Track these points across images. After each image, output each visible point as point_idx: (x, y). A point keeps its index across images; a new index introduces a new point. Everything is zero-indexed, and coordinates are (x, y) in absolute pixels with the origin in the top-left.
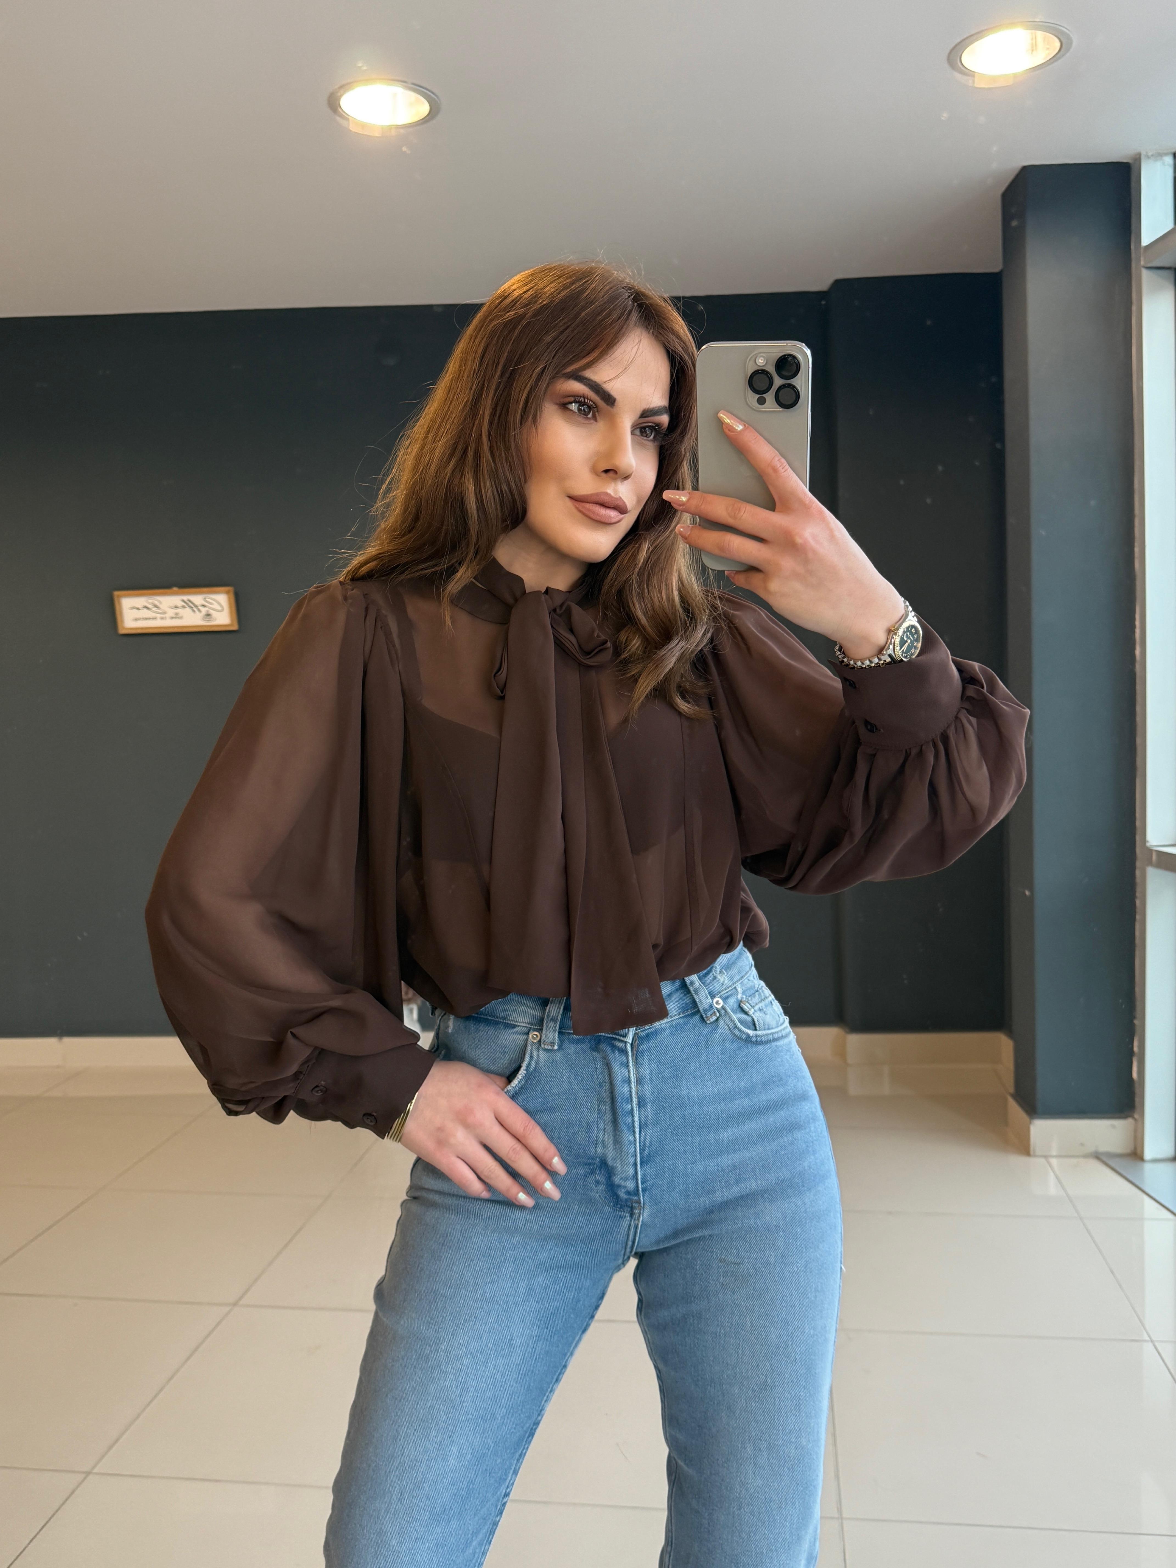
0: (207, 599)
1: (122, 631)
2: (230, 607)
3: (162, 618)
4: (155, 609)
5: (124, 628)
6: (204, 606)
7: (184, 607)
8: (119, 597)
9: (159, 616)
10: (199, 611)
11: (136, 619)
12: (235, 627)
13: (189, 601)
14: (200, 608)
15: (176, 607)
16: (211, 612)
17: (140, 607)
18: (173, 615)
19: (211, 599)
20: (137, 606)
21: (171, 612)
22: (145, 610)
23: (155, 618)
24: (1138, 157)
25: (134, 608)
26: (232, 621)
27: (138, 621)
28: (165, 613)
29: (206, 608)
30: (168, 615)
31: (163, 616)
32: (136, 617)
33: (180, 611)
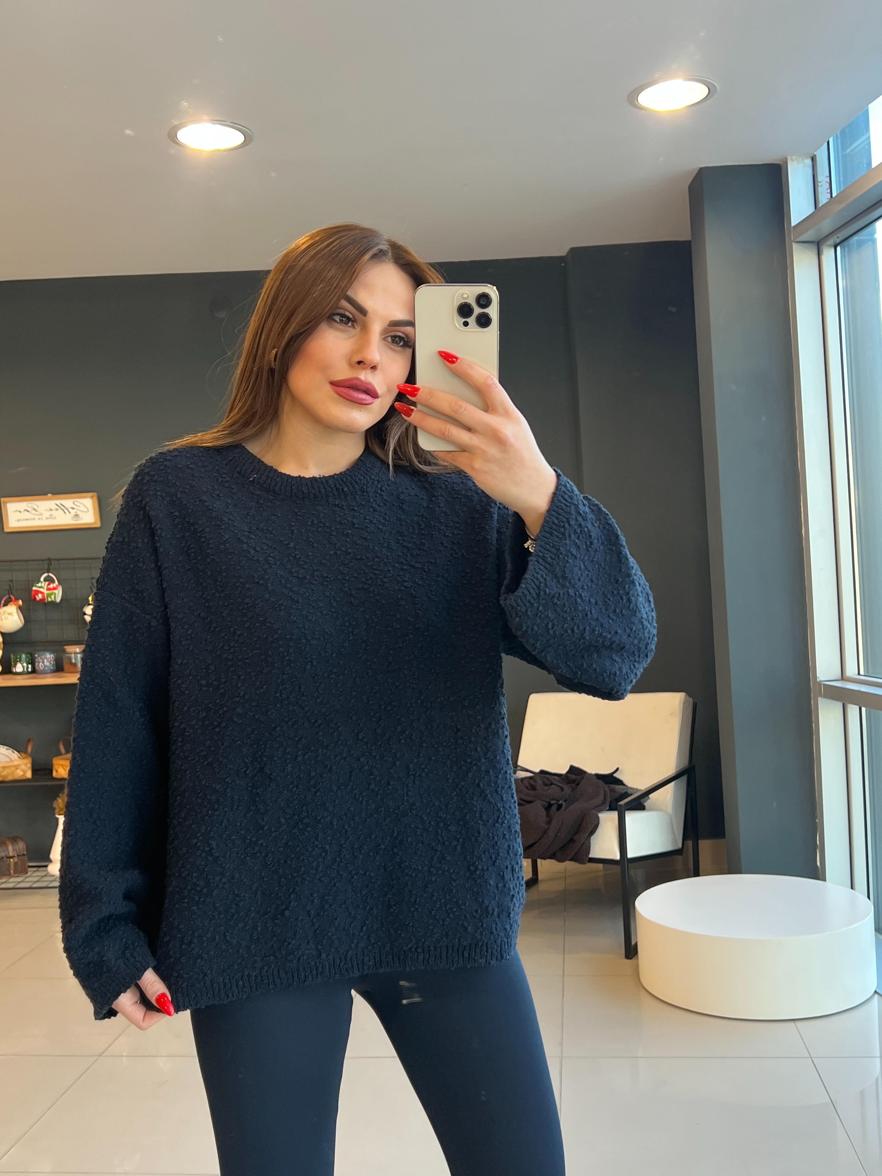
0: (75, 503)
1: (6, 530)
2: (94, 510)
3: (39, 519)
4: (33, 512)
5: (9, 527)
6: (73, 508)
7: (57, 509)
8: (5, 503)
9: (37, 517)
10: (70, 513)
11: (18, 521)
12: (98, 525)
13: (61, 504)
14: (71, 510)
15: (51, 510)
16: (79, 513)
17: (22, 510)
18: (49, 516)
19: (80, 503)
20: (19, 509)
21: (47, 514)
22: (26, 512)
23: (34, 519)
24: (785, 160)
25: (16, 511)
26: (96, 520)
27: (20, 522)
28: (42, 514)
29: (75, 511)
30: (44, 517)
31: (40, 517)
32: (19, 518)
33: (53, 512)
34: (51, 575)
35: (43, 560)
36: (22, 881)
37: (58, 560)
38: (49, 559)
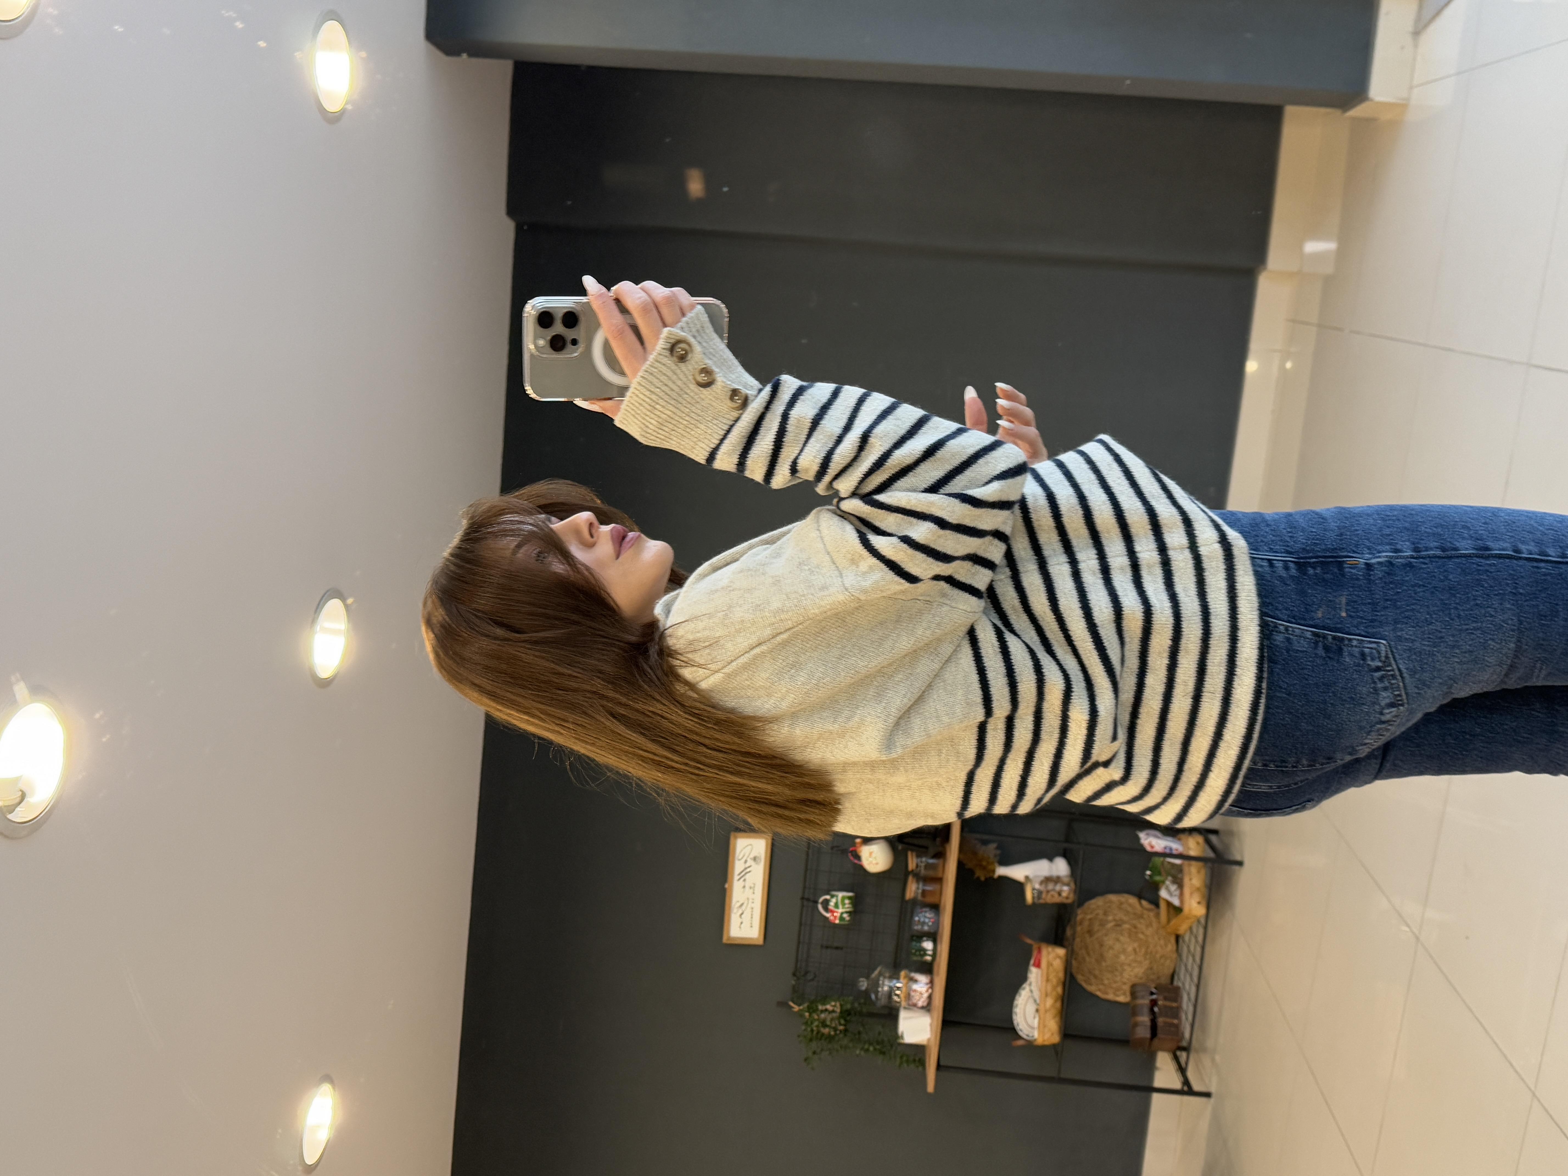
0: (740, 857)
1: (761, 942)
2: (750, 838)
3: (753, 902)
4: (744, 907)
5: (757, 939)
6: (746, 862)
7: (745, 880)
8: (729, 938)
9: (750, 905)
10: (750, 867)
11: (751, 926)
13: (739, 874)
14: (748, 865)
15: (744, 887)
16: (752, 856)
17: (740, 920)
18: (752, 890)
19: (740, 852)
20: (739, 924)
21: (748, 892)
22: (743, 916)
23: (752, 909)
25: (740, 926)
27: (753, 925)
28: (748, 899)
29: (749, 860)
30: (751, 896)
31: (751, 901)
32: (749, 925)
33: (748, 885)
34: (821, 900)
35: (803, 906)
36: (1189, 994)
37: (805, 887)
38: (803, 898)
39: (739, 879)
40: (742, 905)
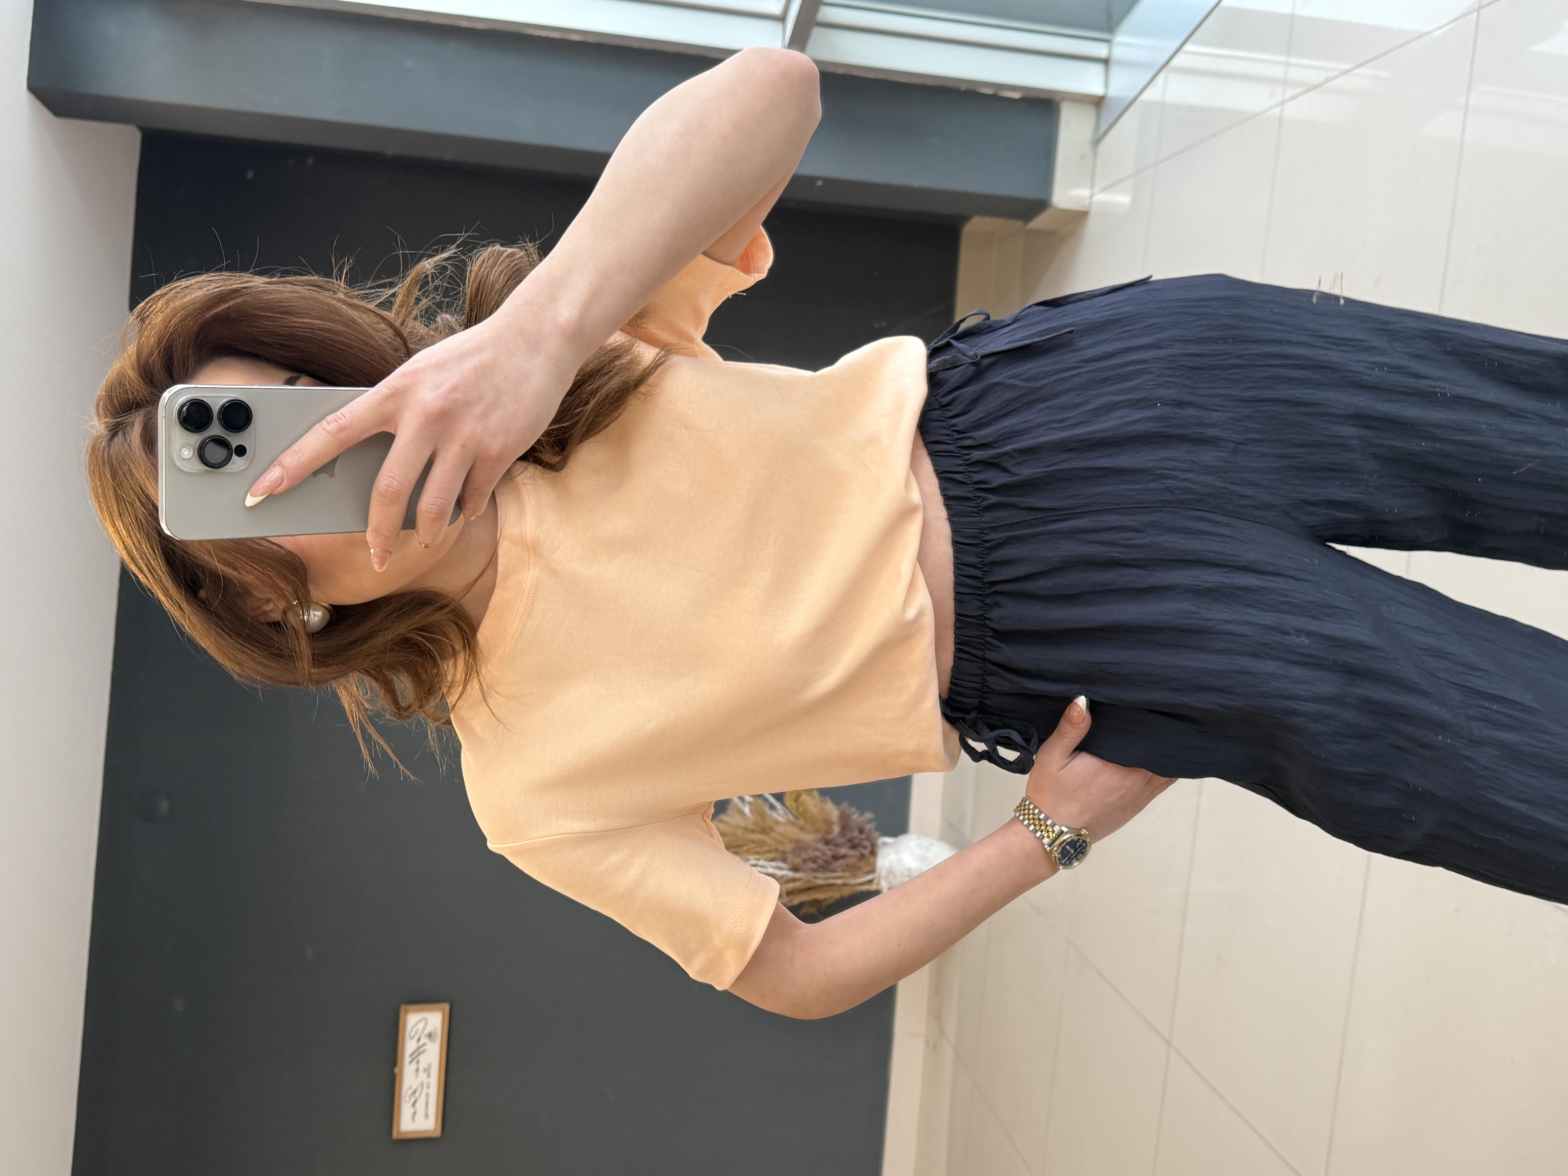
0: (412, 1035)
1: (438, 1133)
2: (423, 1010)
3: (428, 1087)
4: (417, 1094)
5: (435, 1130)
6: (419, 1040)
7: (418, 1062)
8: (399, 1133)
9: (425, 1091)
10: (424, 1045)
11: (427, 1116)
12: (446, 1007)
13: (411, 1055)
14: (421, 1043)
15: (417, 1070)
16: (426, 1031)
17: (412, 1111)
18: (426, 1073)
19: (412, 1029)
20: (411, 1115)
21: (422, 1077)
22: (417, 1105)
23: (427, 1095)
25: (413, 1118)
26: (439, 1009)
27: (429, 1114)
28: (422, 1084)
29: (423, 1036)
30: (425, 1081)
31: (425, 1086)
32: (424, 1115)
33: (422, 1066)
39: (411, 1062)
40: (414, 1092)
